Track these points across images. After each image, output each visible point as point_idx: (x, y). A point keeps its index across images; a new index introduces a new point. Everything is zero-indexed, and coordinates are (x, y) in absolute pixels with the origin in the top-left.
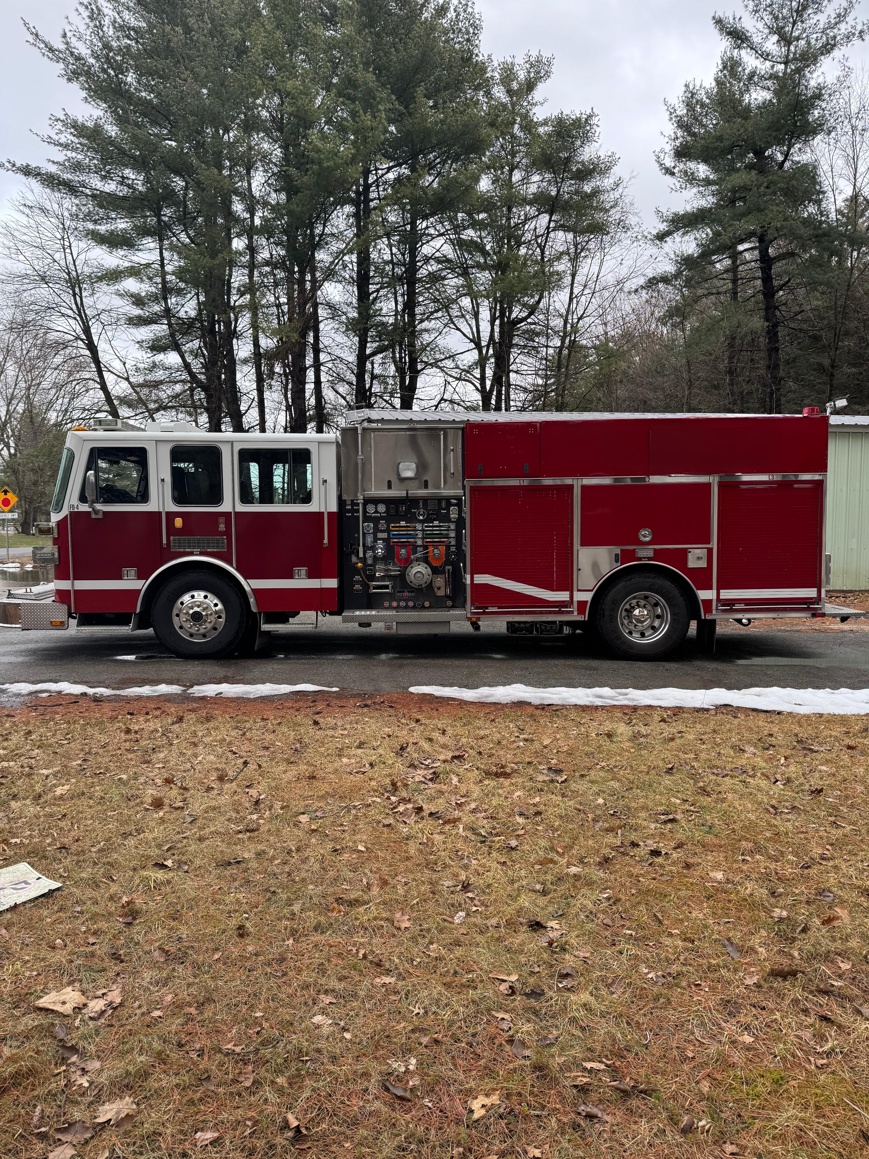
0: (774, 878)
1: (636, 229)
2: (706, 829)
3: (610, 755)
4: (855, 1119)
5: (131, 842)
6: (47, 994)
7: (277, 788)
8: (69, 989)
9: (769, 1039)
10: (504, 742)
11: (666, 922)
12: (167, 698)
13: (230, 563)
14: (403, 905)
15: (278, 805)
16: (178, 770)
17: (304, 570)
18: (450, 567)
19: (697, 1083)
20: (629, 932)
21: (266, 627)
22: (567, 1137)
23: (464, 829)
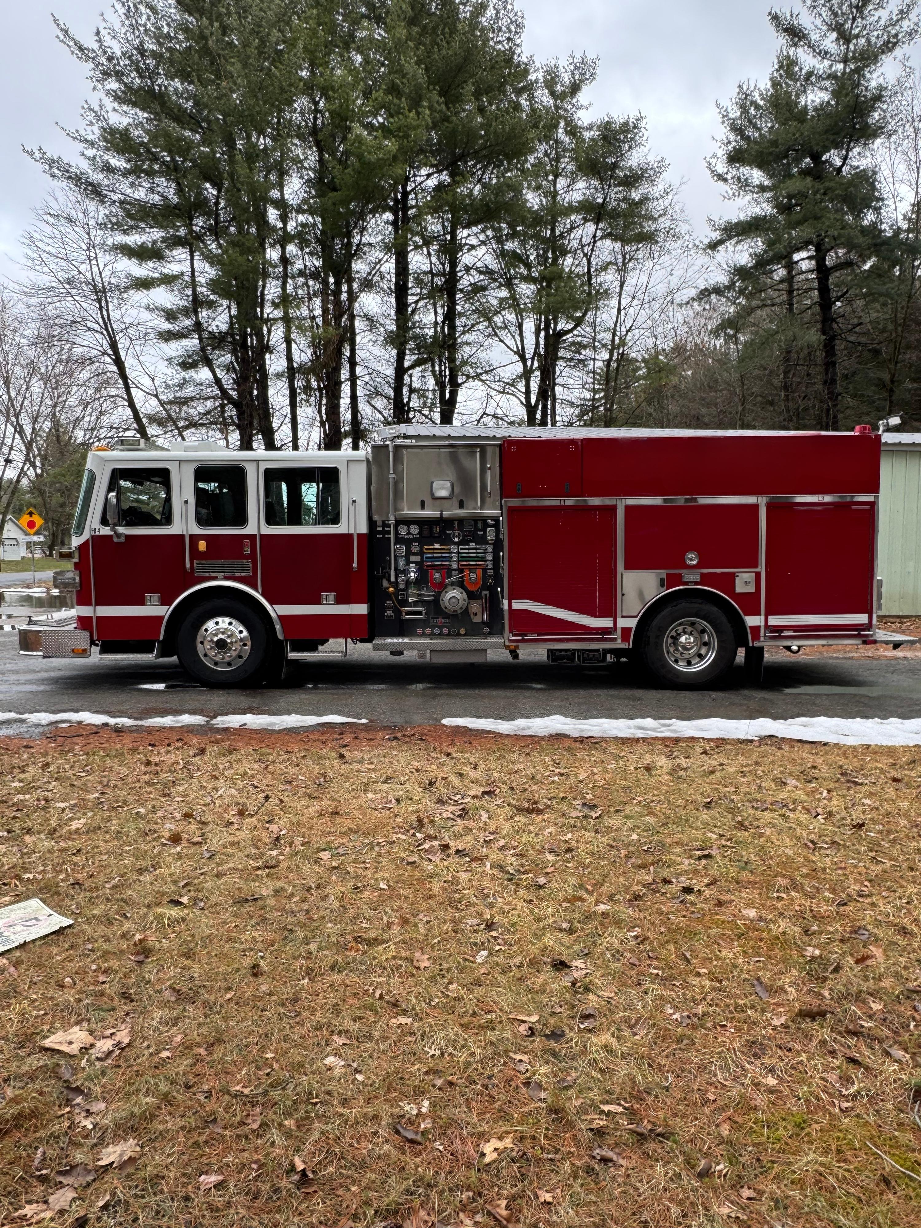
0: (808, 915)
1: (687, 238)
2: (742, 864)
3: (648, 788)
4: (877, 1163)
5: (147, 878)
6: (53, 1033)
7: (298, 823)
8: (76, 1029)
9: (793, 1082)
10: (538, 777)
11: (694, 961)
12: (190, 729)
13: (255, 587)
14: (424, 944)
15: (298, 841)
16: (199, 804)
17: (332, 595)
18: (487, 592)
19: (717, 1126)
20: (655, 971)
21: (292, 655)
22: (580, 1181)
23: (491, 867)
